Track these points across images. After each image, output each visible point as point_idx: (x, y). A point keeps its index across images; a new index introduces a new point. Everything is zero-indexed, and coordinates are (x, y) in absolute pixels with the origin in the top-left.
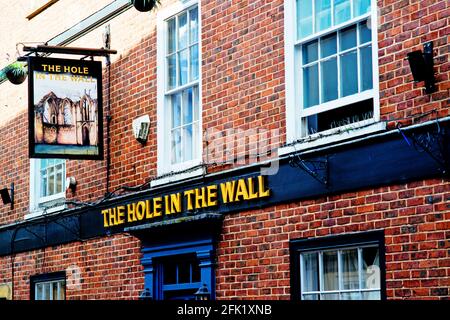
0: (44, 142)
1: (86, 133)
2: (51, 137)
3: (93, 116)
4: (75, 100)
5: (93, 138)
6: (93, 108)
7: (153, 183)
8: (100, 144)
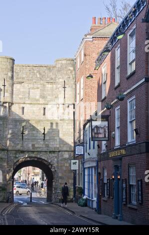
0: (95, 137)
1: (105, 135)
2: (97, 136)
3: (107, 131)
4: (102, 127)
5: (107, 136)
6: (107, 129)
7: (115, 148)
8: (108, 137)
